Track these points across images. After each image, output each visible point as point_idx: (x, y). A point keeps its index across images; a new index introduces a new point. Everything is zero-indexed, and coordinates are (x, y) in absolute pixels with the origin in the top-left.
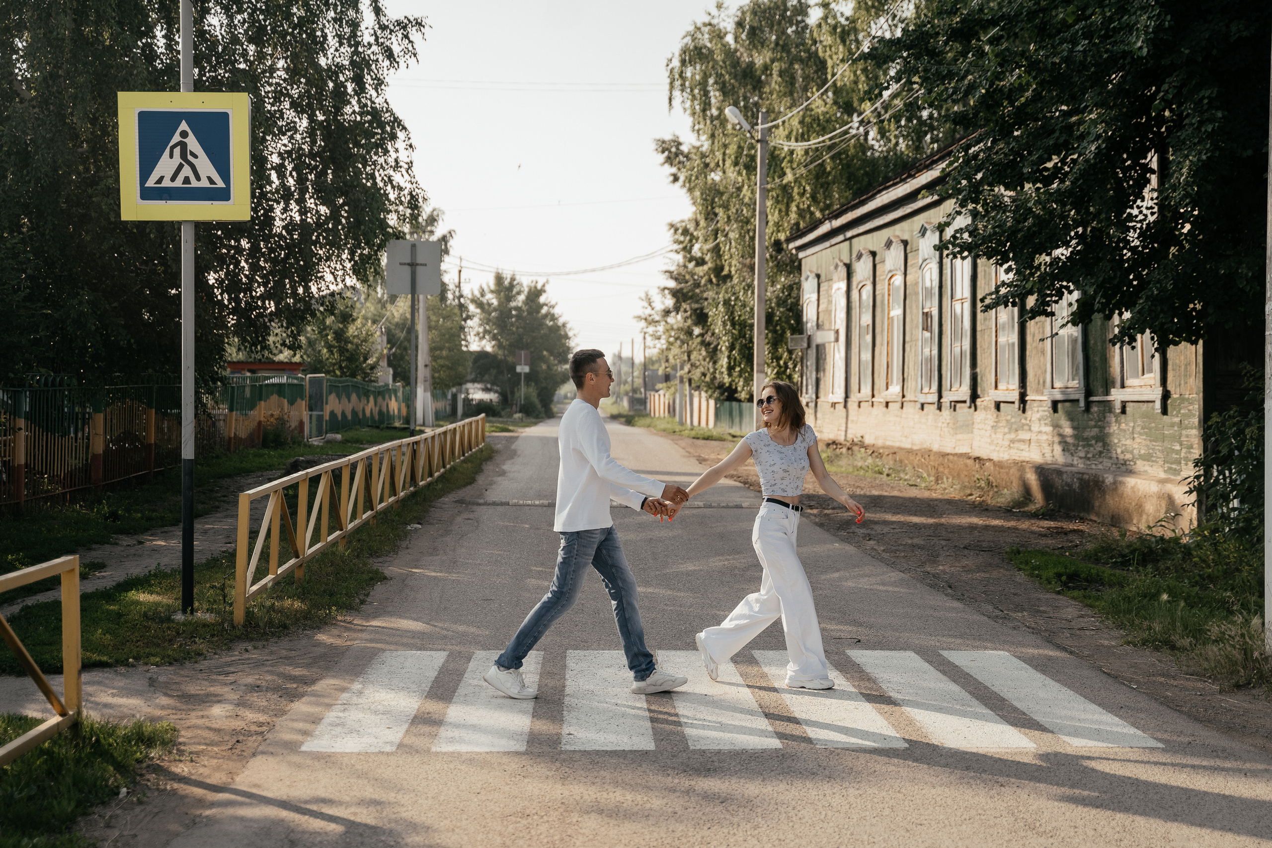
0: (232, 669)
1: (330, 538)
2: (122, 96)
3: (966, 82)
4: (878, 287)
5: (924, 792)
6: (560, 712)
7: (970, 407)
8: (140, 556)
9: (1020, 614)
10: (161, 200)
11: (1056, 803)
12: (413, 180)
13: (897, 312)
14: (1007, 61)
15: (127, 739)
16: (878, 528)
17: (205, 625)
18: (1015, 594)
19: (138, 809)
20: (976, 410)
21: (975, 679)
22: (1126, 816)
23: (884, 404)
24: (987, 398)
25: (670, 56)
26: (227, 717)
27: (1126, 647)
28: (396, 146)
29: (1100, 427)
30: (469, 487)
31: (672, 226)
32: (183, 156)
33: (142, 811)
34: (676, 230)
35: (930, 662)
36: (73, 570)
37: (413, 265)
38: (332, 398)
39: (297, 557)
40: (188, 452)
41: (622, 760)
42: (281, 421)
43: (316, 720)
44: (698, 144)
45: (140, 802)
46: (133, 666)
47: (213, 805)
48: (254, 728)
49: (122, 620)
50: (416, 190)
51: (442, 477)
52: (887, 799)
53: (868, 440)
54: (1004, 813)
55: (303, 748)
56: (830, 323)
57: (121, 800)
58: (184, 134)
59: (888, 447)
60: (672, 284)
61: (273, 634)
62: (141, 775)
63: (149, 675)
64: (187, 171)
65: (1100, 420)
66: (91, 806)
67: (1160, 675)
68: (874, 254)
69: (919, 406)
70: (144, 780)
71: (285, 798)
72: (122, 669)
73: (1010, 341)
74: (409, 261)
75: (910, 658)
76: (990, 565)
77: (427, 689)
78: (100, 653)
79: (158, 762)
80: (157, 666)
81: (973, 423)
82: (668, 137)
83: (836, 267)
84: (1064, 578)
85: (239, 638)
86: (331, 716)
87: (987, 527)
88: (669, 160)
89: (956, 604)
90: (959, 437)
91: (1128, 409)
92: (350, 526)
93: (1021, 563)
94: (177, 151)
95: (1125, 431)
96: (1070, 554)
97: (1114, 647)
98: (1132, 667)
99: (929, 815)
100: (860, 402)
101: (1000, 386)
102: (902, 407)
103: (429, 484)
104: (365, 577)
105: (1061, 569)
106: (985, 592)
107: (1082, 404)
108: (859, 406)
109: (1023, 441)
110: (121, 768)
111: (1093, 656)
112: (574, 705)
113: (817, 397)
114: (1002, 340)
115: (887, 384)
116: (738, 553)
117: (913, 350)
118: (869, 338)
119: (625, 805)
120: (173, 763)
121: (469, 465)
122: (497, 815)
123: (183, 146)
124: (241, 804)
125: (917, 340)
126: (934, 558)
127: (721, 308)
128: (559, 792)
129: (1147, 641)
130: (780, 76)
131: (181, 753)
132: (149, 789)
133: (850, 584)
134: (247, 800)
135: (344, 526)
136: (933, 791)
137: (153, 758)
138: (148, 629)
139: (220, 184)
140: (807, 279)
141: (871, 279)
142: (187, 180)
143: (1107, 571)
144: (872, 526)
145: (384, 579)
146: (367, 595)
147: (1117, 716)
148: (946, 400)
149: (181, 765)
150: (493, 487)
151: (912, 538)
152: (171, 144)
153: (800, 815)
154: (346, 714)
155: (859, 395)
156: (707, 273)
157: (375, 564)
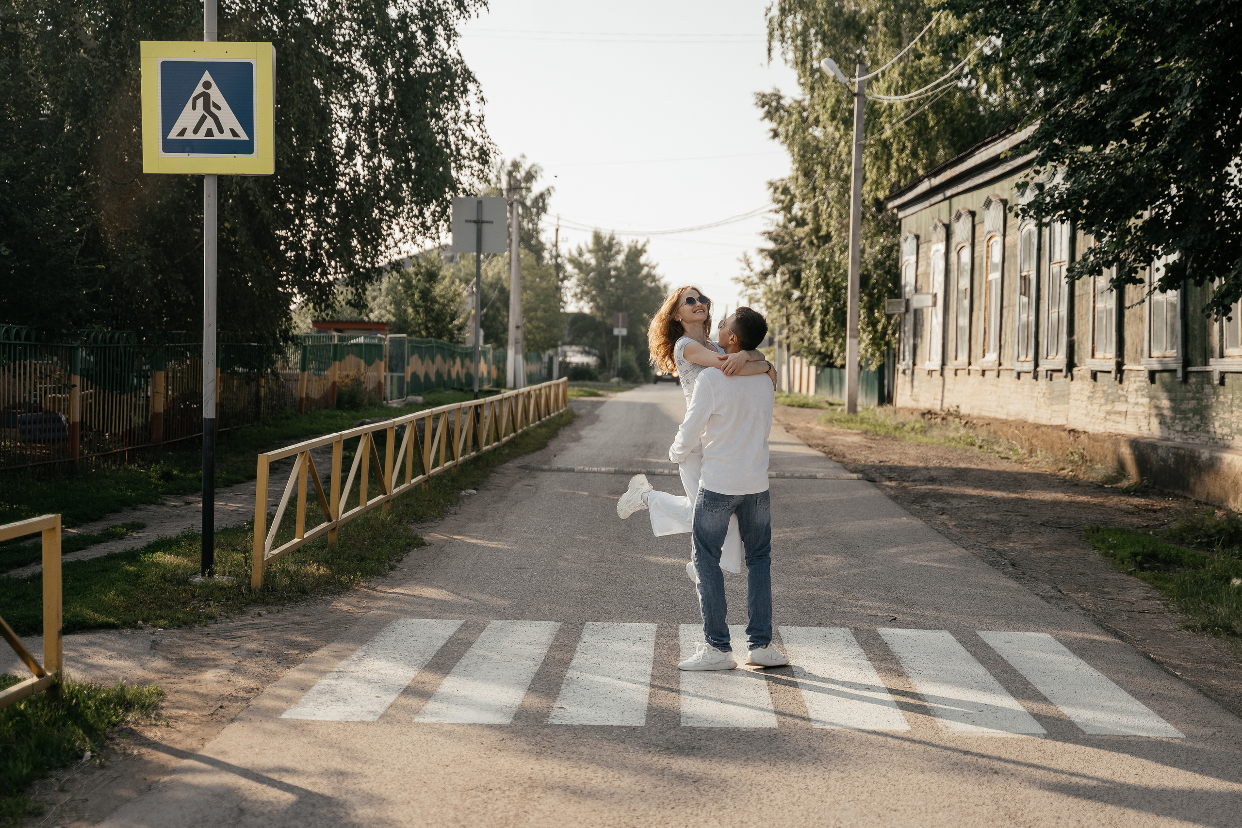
0: (240, 634)
1: (369, 503)
2: (145, 45)
3: (1047, 33)
4: (977, 249)
5: (911, 776)
6: (558, 686)
7: (1066, 376)
8: (183, 517)
9: (1081, 595)
10: (184, 152)
11: (1047, 793)
12: (484, 135)
13: (995, 276)
14: (1090, 9)
15: (106, 702)
16: (955, 503)
17: (222, 588)
18: (1081, 574)
19: (98, 774)
20: (1072, 379)
21: (1005, 662)
22: (1116, 809)
23: (981, 372)
24: (1084, 367)
25: (769, 5)
26: (218, 682)
27: (1184, 632)
28: (468, 99)
29: (1197, 399)
30: (538, 453)
31: (771, 184)
32: (206, 107)
33: (101, 776)
34: (776, 189)
35: (963, 643)
36: (54, 529)
37: (479, 222)
38: (415, 360)
39: (330, 520)
40: (209, 411)
41: (606, 736)
42: (358, 382)
43: (304, 688)
44: (799, 98)
45: (102, 766)
46: (141, 628)
47: (175, 771)
48: (242, 694)
49: (140, 581)
50: (488, 145)
51: (512, 442)
52: (869, 783)
53: (964, 410)
54: (988, 802)
55: (284, 716)
56: (929, 287)
57: (83, 764)
58: (207, 85)
59: (983, 418)
60: (771, 245)
61: (290, 599)
62: (112, 739)
63: (152, 637)
64: (209, 123)
65: (1198, 392)
66: (50, 769)
67: (1212, 662)
68: (973, 214)
69: (1015, 374)
70: (113, 744)
71: (249, 766)
72: (128, 632)
73: (1108, 307)
74: (474, 218)
75: (944, 639)
76: (1065, 543)
77: (430, 658)
78: (109, 614)
79: (132, 726)
80: (165, 628)
81: (1069, 394)
82: (768, 91)
83: (935, 227)
84: (1139, 558)
85: (255, 602)
86: (324, 683)
87: (1071, 503)
88: (769, 115)
89: (1012, 584)
90: (1055, 407)
91: (1227, 380)
92: (395, 491)
93: (1098, 541)
94: (200, 102)
95: (1223, 403)
96: (1155, 534)
97: (1171, 632)
98: (1183, 653)
99: (907, 801)
100: (956, 370)
101: (1097, 355)
102: (998, 376)
103: (495, 449)
104: (402, 542)
105: (1138, 549)
106: (1049, 572)
107: (1180, 374)
108: (956, 374)
109: (1120, 413)
110: (90, 731)
111: (1146, 639)
112: (575, 678)
113: (914, 364)
114: (1100, 305)
115: (984, 351)
116: (798, 525)
117: (1011, 316)
118: (967, 302)
119: (593, 782)
120: (148, 728)
121: (544, 430)
122: (459, 788)
123: (206, 97)
124: (202, 771)
125: (1014, 305)
126: (1006, 534)
127: (815, 271)
128: (531, 766)
129: (1207, 626)
130: (885, 24)
131: (159, 716)
132: (116, 753)
133: (907, 560)
134: (209, 767)
135: (388, 491)
136: (921, 776)
137: (129, 722)
138: (164, 590)
139: (244, 137)
140: (906, 240)
141: (970, 240)
142: (209, 132)
143: (1187, 552)
144: (950, 500)
145: (421, 544)
146: (399, 561)
147: (1144, 704)
148: (1042, 369)
149: (155, 729)
150: (565, 453)
151: (987, 513)
152: (194, 94)
153: (772, 797)
154: (339, 681)
155: (955, 363)
156: (808, 235)
157: (416, 529)
